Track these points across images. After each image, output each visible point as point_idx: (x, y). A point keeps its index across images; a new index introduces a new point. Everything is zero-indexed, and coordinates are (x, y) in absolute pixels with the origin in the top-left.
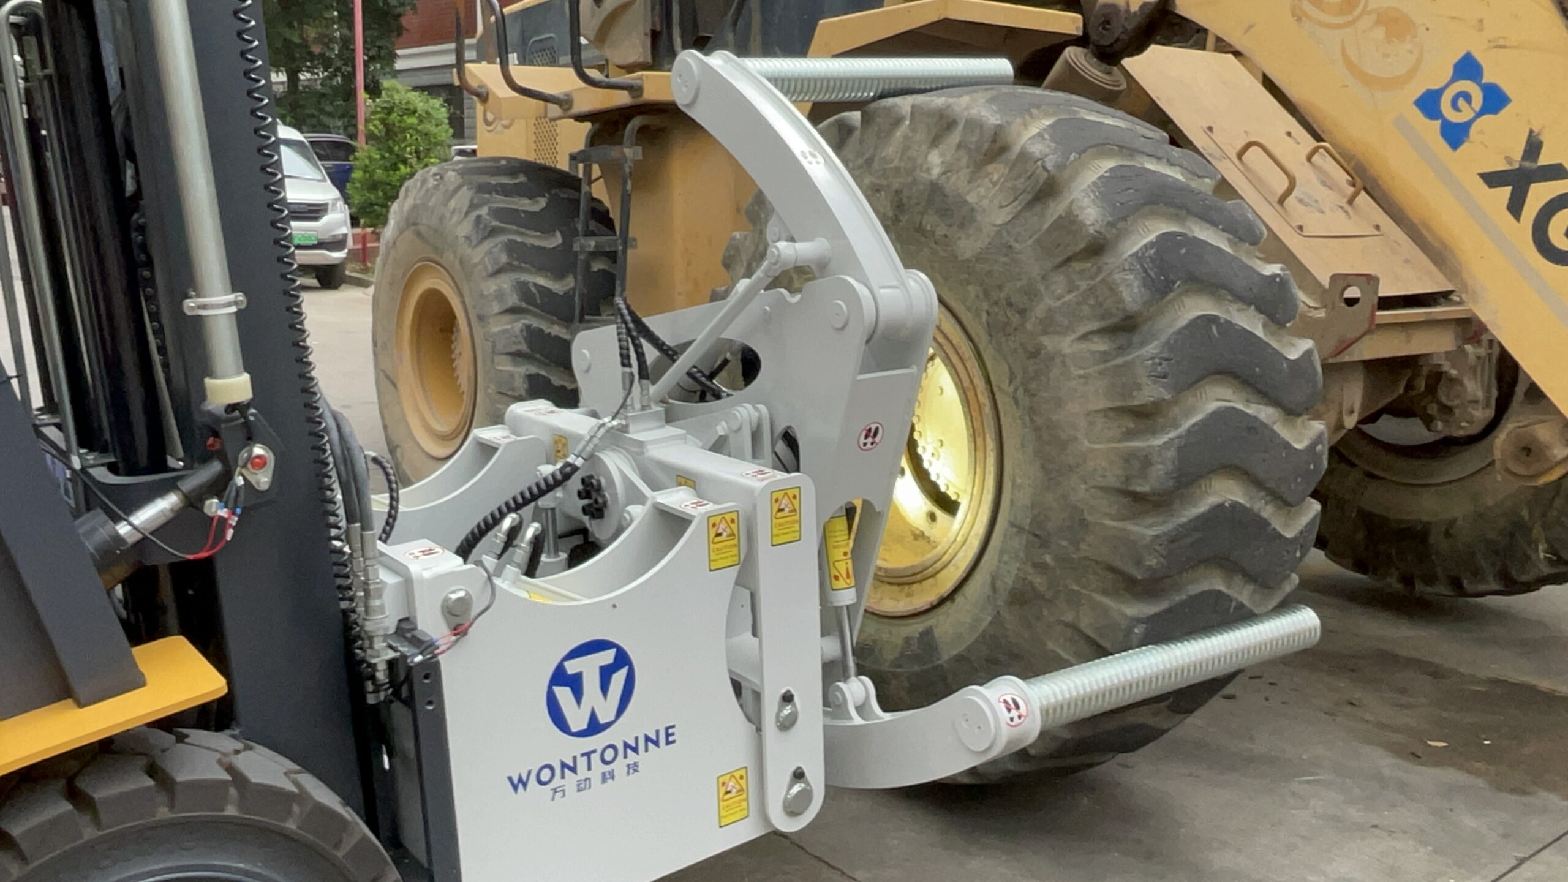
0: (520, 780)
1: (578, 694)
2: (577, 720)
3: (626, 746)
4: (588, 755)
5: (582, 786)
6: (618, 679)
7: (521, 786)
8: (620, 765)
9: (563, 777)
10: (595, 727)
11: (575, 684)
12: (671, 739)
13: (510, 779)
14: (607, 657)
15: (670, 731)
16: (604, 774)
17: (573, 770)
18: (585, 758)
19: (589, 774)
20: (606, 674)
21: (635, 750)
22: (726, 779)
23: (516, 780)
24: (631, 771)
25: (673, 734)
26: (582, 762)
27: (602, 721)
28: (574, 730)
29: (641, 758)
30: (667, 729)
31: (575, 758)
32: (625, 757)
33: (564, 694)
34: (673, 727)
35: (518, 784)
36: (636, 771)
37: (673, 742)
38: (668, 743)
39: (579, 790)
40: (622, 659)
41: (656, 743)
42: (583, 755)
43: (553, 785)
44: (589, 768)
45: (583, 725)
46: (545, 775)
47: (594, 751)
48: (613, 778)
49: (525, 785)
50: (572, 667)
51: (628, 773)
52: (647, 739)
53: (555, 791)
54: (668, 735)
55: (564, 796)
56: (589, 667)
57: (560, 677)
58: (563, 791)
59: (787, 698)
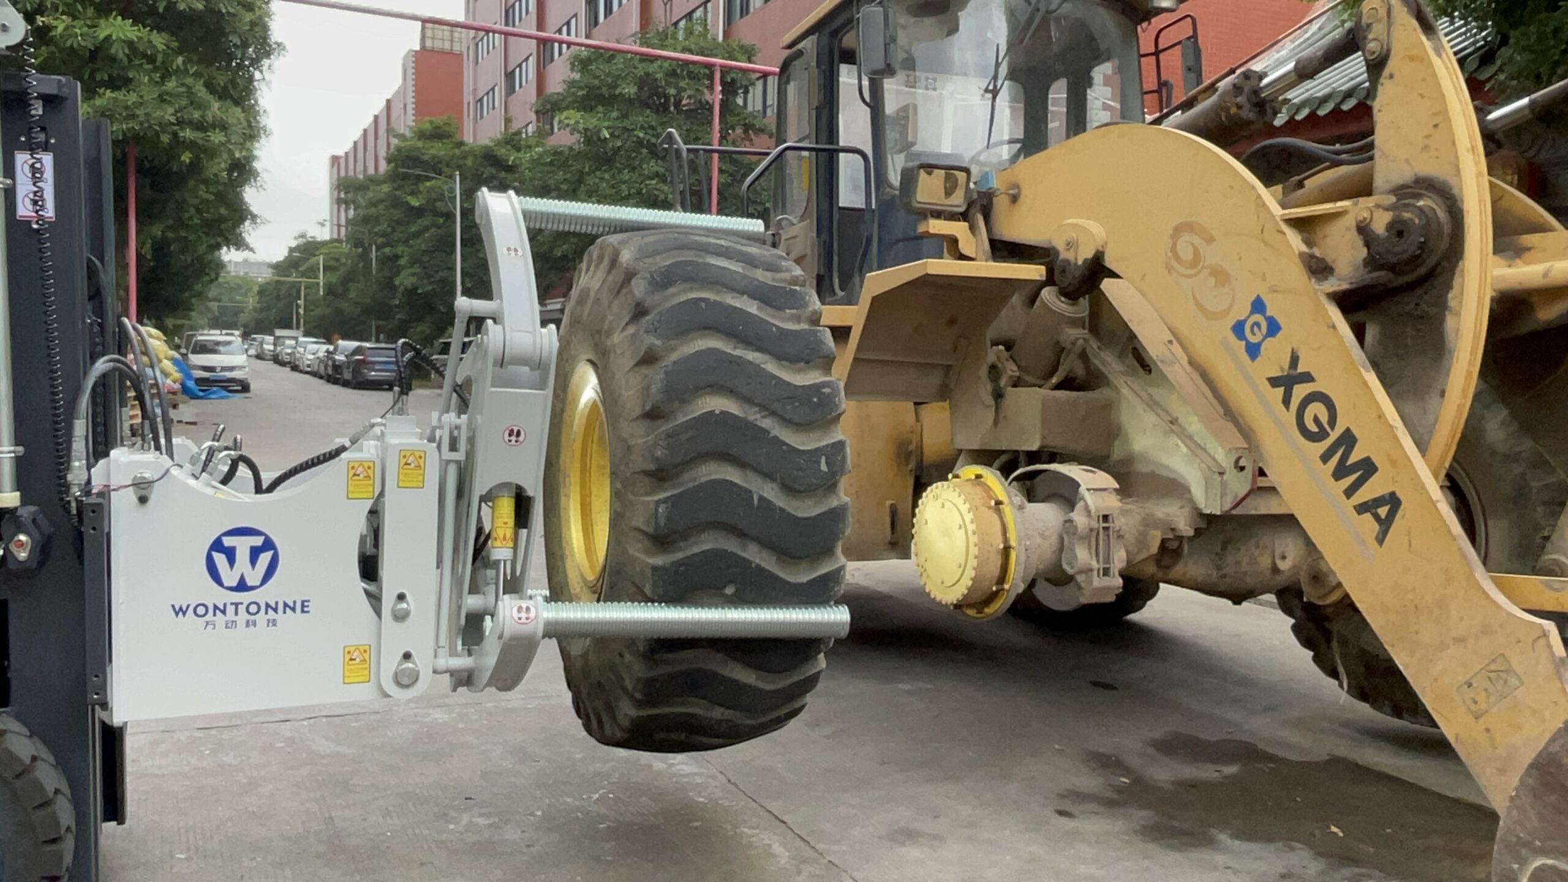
0: (181, 609)
1: (231, 560)
2: (230, 578)
3: (268, 606)
4: (236, 605)
5: (230, 625)
6: (265, 558)
7: (181, 613)
8: (261, 618)
9: (215, 615)
10: (242, 586)
11: (230, 555)
12: (306, 609)
13: (173, 606)
14: (258, 541)
15: (306, 604)
16: (248, 622)
17: (224, 612)
18: (234, 606)
19: (234, 618)
20: (255, 553)
21: (275, 610)
22: (352, 649)
23: (177, 609)
24: (271, 624)
25: (308, 606)
26: (230, 609)
27: (249, 583)
28: (226, 584)
29: (280, 616)
30: (303, 602)
31: (225, 605)
32: (266, 613)
33: (220, 559)
34: (308, 601)
35: (180, 611)
36: (274, 625)
37: (308, 612)
38: (303, 611)
39: (227, 627)
40: (269, 545)
41: (293, 609)
42: (232, 604)
43: (207, 618)
44: (236, 613)
45: (235, 584)
46: (201, 610)
47: (242, 603)
48: (255, 625)
49: (184, 613)
50: (228, 541)
51: (268, 626)
52: (286, 605)
53: (207, 623)
54: (303, 606)
55: (214, 628)
56: (243, 545)
57: (217, 546)
58: (214, 625)
59: (401, 597)
